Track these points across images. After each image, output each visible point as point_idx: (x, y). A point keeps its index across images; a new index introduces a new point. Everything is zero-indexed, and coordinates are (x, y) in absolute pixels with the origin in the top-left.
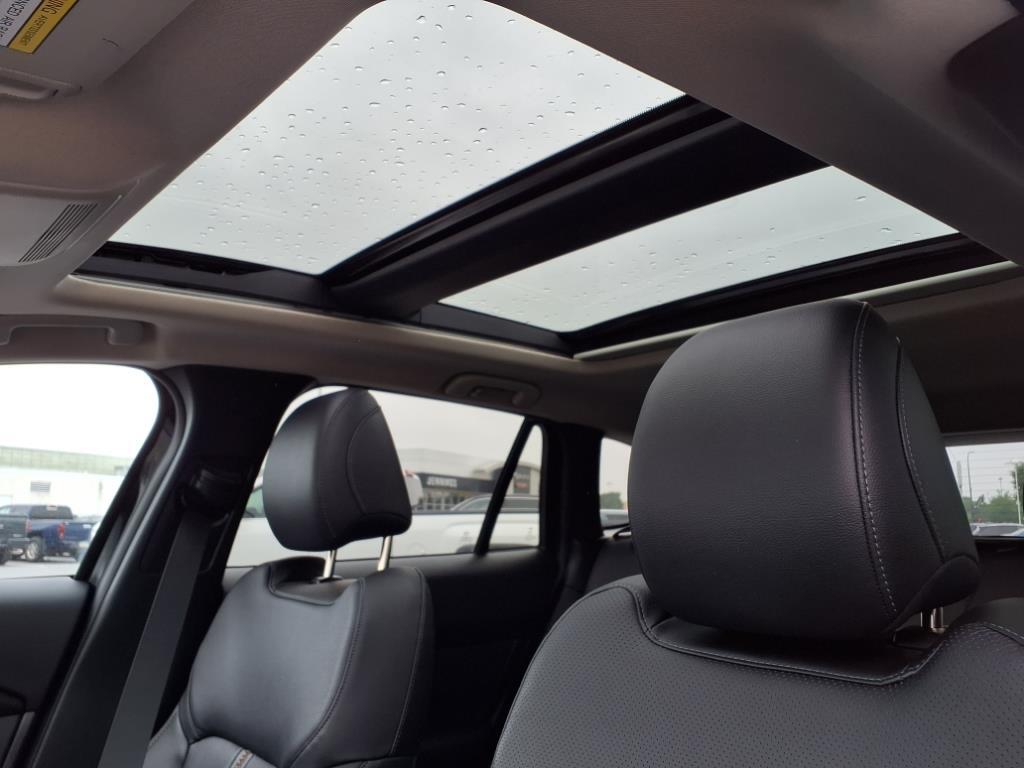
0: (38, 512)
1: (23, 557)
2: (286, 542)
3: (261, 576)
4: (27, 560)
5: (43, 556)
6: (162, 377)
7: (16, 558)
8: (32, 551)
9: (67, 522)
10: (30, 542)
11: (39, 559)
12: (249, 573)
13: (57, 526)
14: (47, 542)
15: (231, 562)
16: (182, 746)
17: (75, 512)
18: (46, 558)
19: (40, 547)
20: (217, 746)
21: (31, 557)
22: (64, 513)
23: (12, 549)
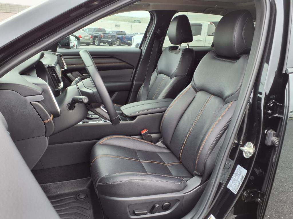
0: (118, 33)
1: (116, 44)
2: (172, 43)
3: (168, 49)
4: (117, 45)
5: (121, 44)
6: (151, 12)
7: (115, 44)
8: (118, 43)
9: (125, 36)
10: (117, 40)
11: (120, 45)
12: (166, 49)
13: (122, 37)
14: (121, 41)
15: (163, 47)
16: (157, 75)
17: (126, 33)
18: (121, 45)
19: (120, 42)
20: (161, 75)
21: (118, 44)
22: (124, 33)
23: (113, 42)
